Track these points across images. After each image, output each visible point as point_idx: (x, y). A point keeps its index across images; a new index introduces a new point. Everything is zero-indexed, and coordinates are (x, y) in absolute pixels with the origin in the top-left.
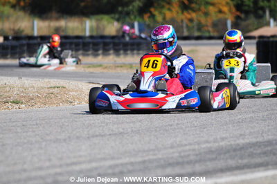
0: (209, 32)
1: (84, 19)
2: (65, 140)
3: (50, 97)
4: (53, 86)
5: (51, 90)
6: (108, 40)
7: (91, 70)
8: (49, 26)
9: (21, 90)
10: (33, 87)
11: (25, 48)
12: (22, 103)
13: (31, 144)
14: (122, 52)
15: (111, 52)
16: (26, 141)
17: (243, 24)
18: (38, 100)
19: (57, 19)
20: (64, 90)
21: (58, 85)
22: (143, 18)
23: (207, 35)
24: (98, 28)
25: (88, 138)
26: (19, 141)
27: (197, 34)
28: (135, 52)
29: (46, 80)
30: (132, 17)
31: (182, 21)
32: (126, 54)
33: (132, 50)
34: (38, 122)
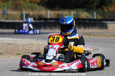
1: (71, 10)
8: (55, 13)
11: (42, 25)
14: (87, 27)
15: (82, 27)
19: (58, 10)
22: (98, 10)
24: (77, 15)
28: (93, 27)
30: (93, 10)
32: (89, 28)
33: (92, 26)
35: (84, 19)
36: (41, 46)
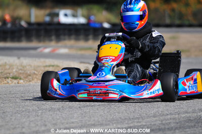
0: (189, 20)
2: (59, 109)
4: (48, 65)
5: (47, 69)
7: (83, 52)
9: (20, 68)
10: (30, 65)
11: (23, 33)
12: (20, 79)
13: (29, 112)
16: (23, 110)
18: (35, 76)
20: (58, 68)
21: (53, 64)
23: (187, 23)
25: (80, 107)
26: (17, 109)
29: (42, 60)
36: (27, 67)
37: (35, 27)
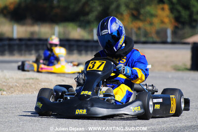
0: (152, 38)
3: (26, 86)
4: (28, 77)
5: (27, 81)
6: (72, 43)
8: (26, 31)
9: (3, 80)
10: (13, 78)
11: (7, 47)
12: (4, 91)
14: (83, 52)
15: (75, 52)
17: (180, 32)
18: (16, 88)
20: (37, 81)
21: (33, 77)
23: (151, 40)
24: (64, 33)
27: (143, 39)
29: (23, 73)
31: (131, 29)
32: (87, 54)
34: (17, 105)
35: (77, 41)
36: (10, 80)
37: (17, 42)
